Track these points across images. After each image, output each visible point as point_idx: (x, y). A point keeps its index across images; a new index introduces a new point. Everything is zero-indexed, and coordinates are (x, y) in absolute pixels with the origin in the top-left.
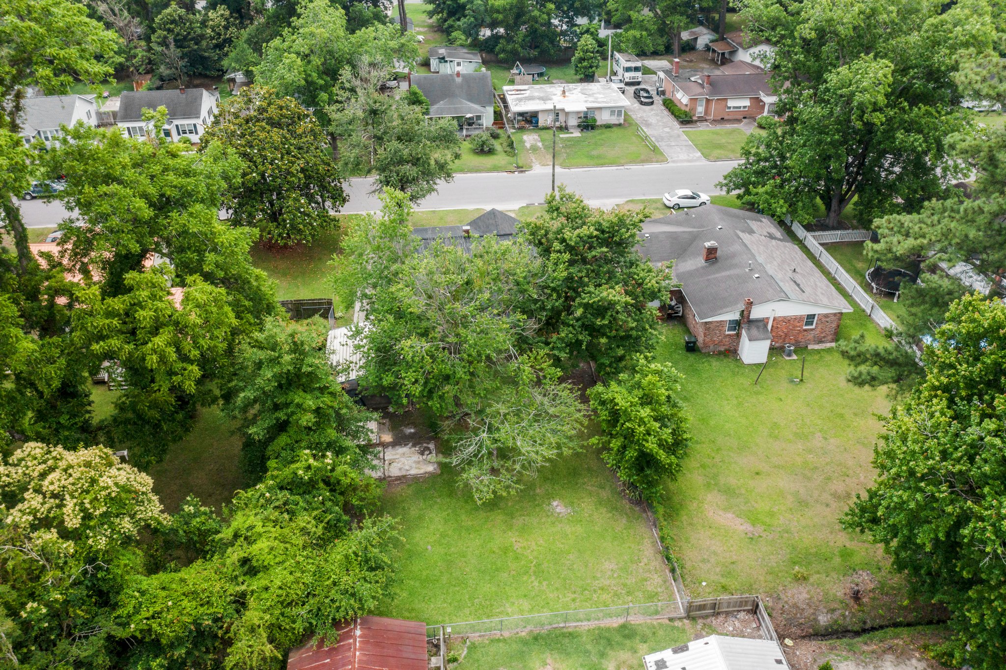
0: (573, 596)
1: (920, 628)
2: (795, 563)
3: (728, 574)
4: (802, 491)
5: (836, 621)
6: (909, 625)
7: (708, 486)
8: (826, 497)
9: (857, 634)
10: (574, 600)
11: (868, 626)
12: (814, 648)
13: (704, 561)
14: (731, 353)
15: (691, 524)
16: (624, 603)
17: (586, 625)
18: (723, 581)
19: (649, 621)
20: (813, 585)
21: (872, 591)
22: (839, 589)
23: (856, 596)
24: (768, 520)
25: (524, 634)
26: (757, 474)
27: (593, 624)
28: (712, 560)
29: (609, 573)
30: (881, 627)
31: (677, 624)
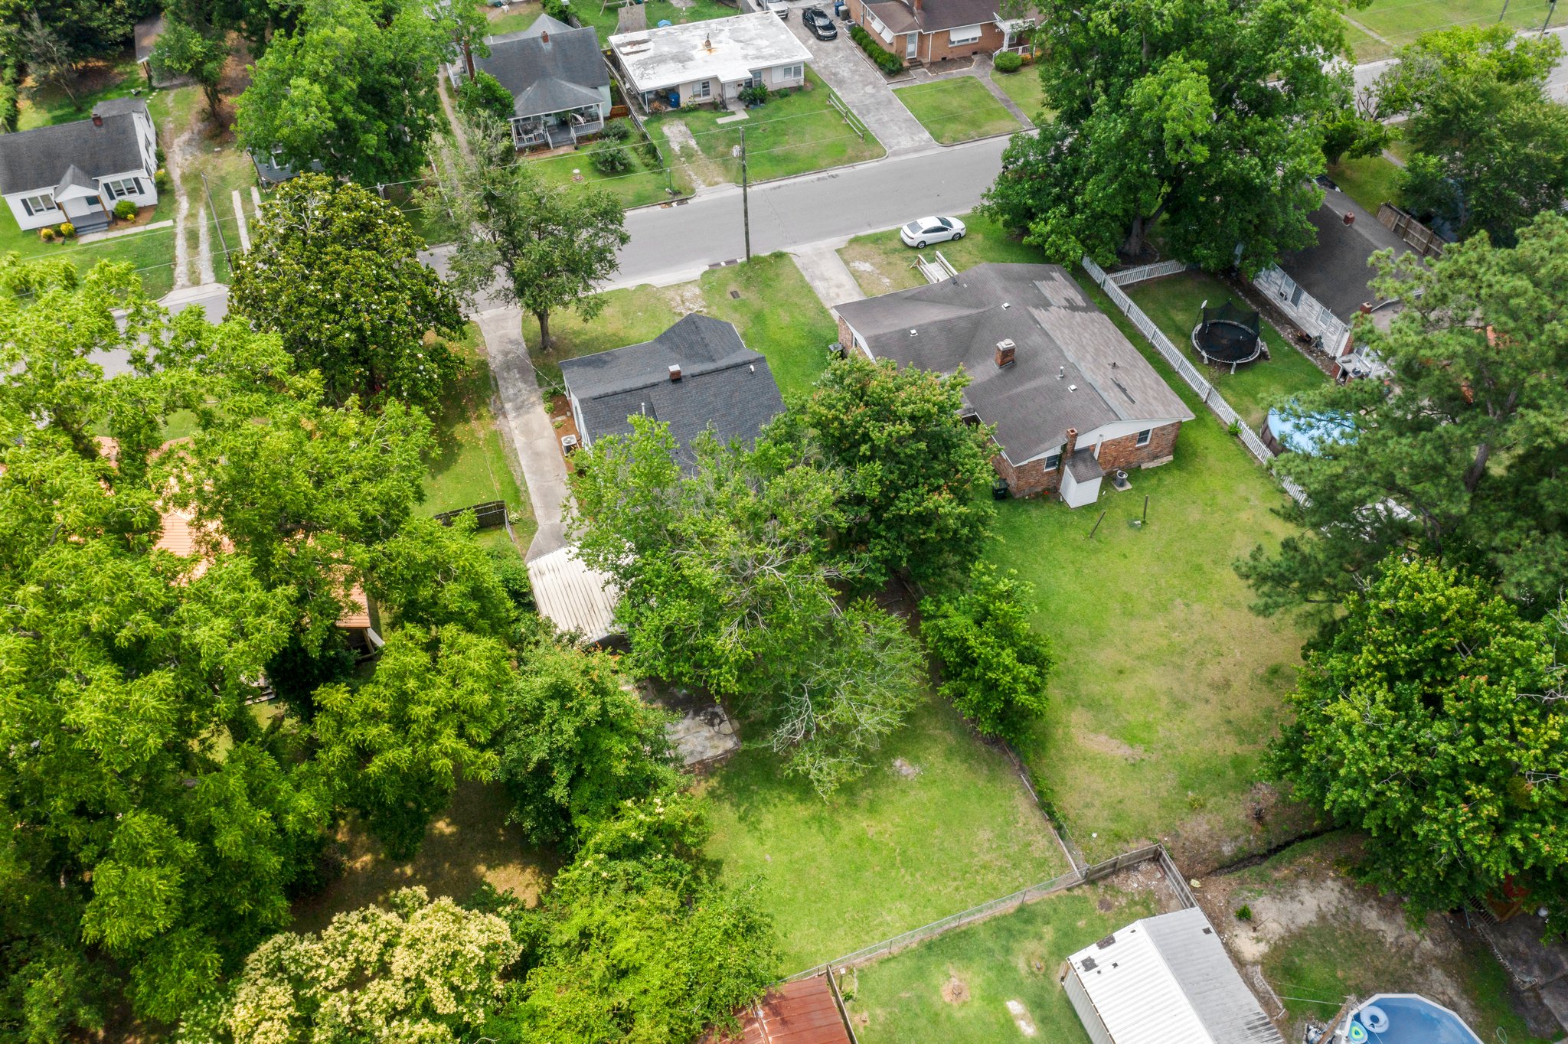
0: (955, 884)
1: (1326, 836)
2: (1186, 788)
3: (1118, 817)
4: (1176, 687)
5: (1240, 849)
6: (1315, 835)
7: (1068, 700)
8: (1204, 691)
9: (1264, 857)
10: (957, 889)
11: (1273, 846)
12: (1223, 886)
13: (1087, 806)
14: (1050, 494)
15: (1061, 759)
16: (1014, 879)
17: (979, 918)
18: (1113, 826)
19: (1046, 897)
20: (1211, 812)
21: (1275, 806)
22: (1238, 810)
23: (1259, 817)
24: (1144, 735)
25: (914, 945)
26: (1121, 672)
27: (987, 915)
28: (1097, 803)
29: (987, 845)
30: (1288, 844)
31: (1077, 892)
